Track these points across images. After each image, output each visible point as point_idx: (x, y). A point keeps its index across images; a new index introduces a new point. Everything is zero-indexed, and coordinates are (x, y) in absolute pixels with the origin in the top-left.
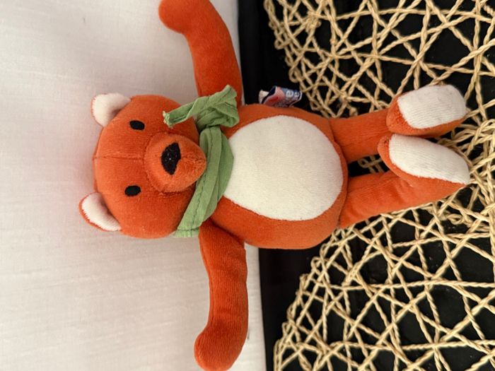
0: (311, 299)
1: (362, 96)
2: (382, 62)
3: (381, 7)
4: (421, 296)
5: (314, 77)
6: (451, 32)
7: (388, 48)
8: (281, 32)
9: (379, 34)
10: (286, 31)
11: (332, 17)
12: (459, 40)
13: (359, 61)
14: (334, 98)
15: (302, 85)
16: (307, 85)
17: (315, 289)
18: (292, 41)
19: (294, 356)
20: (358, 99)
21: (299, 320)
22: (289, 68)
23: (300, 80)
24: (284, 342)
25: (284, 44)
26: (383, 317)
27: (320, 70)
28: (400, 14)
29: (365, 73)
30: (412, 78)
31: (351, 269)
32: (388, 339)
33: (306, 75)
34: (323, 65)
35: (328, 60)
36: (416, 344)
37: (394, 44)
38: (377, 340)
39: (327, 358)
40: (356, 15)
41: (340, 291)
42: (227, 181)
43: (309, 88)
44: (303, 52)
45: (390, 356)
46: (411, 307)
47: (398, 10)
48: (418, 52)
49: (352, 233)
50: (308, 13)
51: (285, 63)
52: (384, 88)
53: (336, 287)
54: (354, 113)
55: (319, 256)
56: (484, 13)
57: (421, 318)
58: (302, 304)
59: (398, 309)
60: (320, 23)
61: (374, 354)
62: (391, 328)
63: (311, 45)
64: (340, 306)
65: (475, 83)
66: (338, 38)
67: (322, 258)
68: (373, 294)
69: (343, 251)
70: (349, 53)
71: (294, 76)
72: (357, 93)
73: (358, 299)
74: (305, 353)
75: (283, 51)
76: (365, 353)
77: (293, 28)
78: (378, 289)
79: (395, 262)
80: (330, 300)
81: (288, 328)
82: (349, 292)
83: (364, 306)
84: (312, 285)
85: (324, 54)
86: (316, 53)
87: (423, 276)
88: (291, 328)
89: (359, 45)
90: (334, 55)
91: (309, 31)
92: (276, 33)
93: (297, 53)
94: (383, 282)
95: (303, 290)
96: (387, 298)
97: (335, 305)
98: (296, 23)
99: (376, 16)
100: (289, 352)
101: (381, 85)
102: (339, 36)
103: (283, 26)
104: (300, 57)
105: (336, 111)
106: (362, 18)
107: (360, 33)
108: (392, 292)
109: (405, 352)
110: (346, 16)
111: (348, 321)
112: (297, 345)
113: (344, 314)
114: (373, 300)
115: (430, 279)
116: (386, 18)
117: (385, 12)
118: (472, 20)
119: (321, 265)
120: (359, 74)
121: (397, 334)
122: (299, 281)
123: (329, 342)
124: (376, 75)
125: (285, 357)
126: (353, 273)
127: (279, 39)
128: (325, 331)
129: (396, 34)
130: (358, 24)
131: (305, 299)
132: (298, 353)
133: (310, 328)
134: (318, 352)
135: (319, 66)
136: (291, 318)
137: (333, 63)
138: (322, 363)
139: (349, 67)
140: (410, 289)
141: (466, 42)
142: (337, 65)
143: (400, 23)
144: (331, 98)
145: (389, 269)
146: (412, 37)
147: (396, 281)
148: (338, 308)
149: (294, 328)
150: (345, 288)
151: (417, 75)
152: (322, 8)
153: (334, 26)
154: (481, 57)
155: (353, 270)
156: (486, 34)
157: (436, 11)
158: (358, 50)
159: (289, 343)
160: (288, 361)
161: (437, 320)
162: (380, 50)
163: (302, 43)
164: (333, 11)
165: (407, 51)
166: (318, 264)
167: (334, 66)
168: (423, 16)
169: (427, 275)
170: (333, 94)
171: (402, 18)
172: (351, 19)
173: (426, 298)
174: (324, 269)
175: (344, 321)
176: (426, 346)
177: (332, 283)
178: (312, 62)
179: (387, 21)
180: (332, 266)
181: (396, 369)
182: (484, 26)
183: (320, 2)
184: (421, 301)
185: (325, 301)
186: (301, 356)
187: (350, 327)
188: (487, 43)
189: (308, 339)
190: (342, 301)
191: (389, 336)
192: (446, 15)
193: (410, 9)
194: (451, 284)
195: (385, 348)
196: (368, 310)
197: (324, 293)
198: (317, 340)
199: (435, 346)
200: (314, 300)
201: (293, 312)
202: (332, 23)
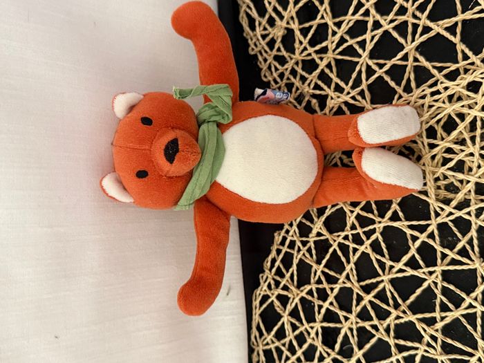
0: (283, 252)
1: (321, 89)
2: (336, 60)
3: (334, 17)
4: (373, 237)
5: (282, 76)
6: (390, 33)
7: (340, 49)
8: (254, 40)
9: (333, 38)
10: (258, 40)
11: (295, 26)
12: (396, 39)
13: (318, 61)
14: (299, 92)
15: (272, 83)
16: (276, 82)
17: (287, 242)
18: (263, 48)
19: (270, 301)
20: (318, 92)
21: (274, 270)
22: (262, 69)
23: (270, 78)
24: (261, 290)
25: (256, 50)
26: (343, 259)
27: (287, 69)
28: (350, 21)
29: (323, 70)
30: (360, 72)
31: (316, 223)
32: (348, 277)
33: (275, 75)
34: (289, 66)
35: (293, 61)
36: (370, 279)
37: (345, 45)
38: (338, 279)
39: (297, 300)
40: (315, 23)
41: (308, 242)
42: (219, 168)
43: (278, 85)
44: (272, 56)
45: (350, 291)
46: (366, 248)
47: (348, 17)
48: (364, 50)
50: (276, 23)
51: (258, 66)
52: (339, 81)
53: (304, 239)
54: (315, 104)
56: (415, 16)
57: (374, 256)
58: (276, 256)
59: (355, 250)
60: (286, 32)
61: (336, 291)
62: (350, 267)
63: (279, 50)
64: (307, 255)
65: (410, 73)
66: (301, 43)
68: (335, 241)
70: (310, 54)
71: (265, 76)
72: (317, 87)
73: (322, 246)
74: (279, 297)
75: (256, 56)
76: (329, 292)
77: (264, 37)
78: (339, 236)
79: (352, 212)
80: (299, 250)
81: (265, 278)
82: (315, 242)
83: (327, 252)
84: (284, 239)
85: (290, 56)
86: (283, 56)
87: (374, 220)
88: (267, 278)
89: (318, 47)
90: (297, 56)
91: (277, 38)
92: (250, 41)
93: (267, 57)
94: (343, 231)
95: (277, 245)
96: (347, 243)
97: (304, 254)
98: (266, 32)
99: (330, 23)
100: (265, 298)
101: (336, 80)
102: (301, 41)
103: (255, 35)
104: (270, 60)
105: (300, 103)
106: (320, 26)
107: (318, 39)
108: (350, 237)
109: (361, 287)
110: (307, 25)
111: (315, 266)
112: (272, 292)
113: (311, 261)
114: (335, 246)
115: (380, 222)
116: (339, 25)
117: (337, 20)
118: (406, 23)
119: (292, 222)
120: (318, 71)
121: (355, 272)
122: (274, 237)
123: (298, 287)
124: (332, 71)
125: (262, 303)
126: (318, 226)
127: (252, 46)
128: (295, 278)
129: (347, 37)
130: (316, 31)
131: (279, 251)
132: (273, 298)
133: (282, 276)
134: (289, 296)
135: (286, 66)
136: (267, 269)
137: (297, 63)
138: (294, 305)
139: (310, 66)
140: (364, 232)
141: (401, 40)
142: (300, 65)
143: (350, 28)
144: (296, 92)
145: (348, 218)
146: (360, 39)
147: (353, 227)
148: (306, 257)
149: (269, 276)
150: (312, 238)
151: (364, 70)
152: (287, 19)
153: (297, 33)
154: (413, 51)
155: (318, 223)
156: (417, 33)
157: (378, 17)
158: (317, 52)
159: (265, 290)
160: (264, 306)
161: (387, 256)
162: (334, 51)
163: (271, 48)
164: (296, 20)
165: (356, 50)
167: (298, 66)
168: (368, 21)
169: (378, 219)
170: (297, 89)
171: (351, 24)
172: (311, 27)
173: (377, 239)
174: (295, 225)
175: (312, 266)
176: (379, 279)
177: (301, 236)
178: (280, 64)
179: (339, 27)
180: (300, 222)
181: (354, 302)
182: (415, 26)
183: (285, 14)
184: (373, 241)
185: (295, 253)
186: (275, 301)
187: (316, 271)
188: (418, 39)
189: (281, 285)
190: (309, 250)
191: (348, 275)
192: (385, 20)
193: (358, 17)
194: (396, 224)
195: (346, 285)
196: (331, 255)
197: (295, 245)
198: (289, 286)
199: (386, 278)
200: (286, 252)
201: (269, 264)
202: (295, 30)
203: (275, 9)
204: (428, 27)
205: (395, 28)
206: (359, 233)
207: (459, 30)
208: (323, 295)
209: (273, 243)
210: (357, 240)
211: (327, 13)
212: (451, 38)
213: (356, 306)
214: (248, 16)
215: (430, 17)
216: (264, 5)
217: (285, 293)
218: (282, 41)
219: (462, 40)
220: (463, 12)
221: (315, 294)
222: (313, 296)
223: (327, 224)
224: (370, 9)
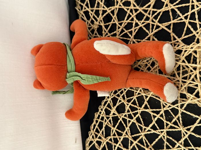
0: (99, 122)
3: (119, 21)
4: (137, 116)
6: (142, 28)
7: (122, 35)
9: (119, 30)
11: (102, 24)
12: (145, 31)
17: (100, 118)
18: (89, 33)
19: (93, 144)
21: (95, 130)
24: (89, 139)
26: (125, 125)
28: (125, 23)
31: (113, 109)
32: (126, 133)
36: (136, 134)
37: (124, 33)
38: (123, 134)
39: (105, 143)
40: (111, 23)
41: (109, 117)
44: (93, 36)
45: (128, 139)
46: (134, 120)
47: (125, 21)
48: (132, 35)
49: (113, 96)
50: (94, 23)
55: (101, 105)
56: (153, 21)
57: (137, 124)
58: (96, 124)
59: (129, 121)
60: (99, 26)
61: (122, 139)
62: (127, 129)
63: (96, 34)
66: (105, 31)
67: (102, 106)
68: (121, 117)
69: (110, 103)
73: (115, 119)
74: (97, 142)
76: (119, 139)
77: (89, 28)
78: (122, 115)
79: (128, 104)
80: (106, 121)
81: (91, 133)
82: (112, 117)
83: (118, 122)
84: (99, 116)
86: (98, 37)
87: (137, 109)
88: (92, 133)
89: (112, 34)
91: (95, 29)
93: (91, 37)
94: (124, 112)
95: (96, 118)
96: (126, 118)
97: (108, 123)
98: (90, 26)
99: (117, 24)
100: (91, 142)
106: (113, 24)
107: (112, 29)
108: (127, 115)
109: (132, 137)
110: (107, 24)
111: (112, 128)
112: (94, 139)
113: (111, 126)
114: (121, 119)
115: (140, 109)
117: (120, 22)
118: (149, 24)
119: (102, 108)
121: (129, 131)
122: (94, 115)
123: (105, 137)
125: (90, 145)
128: (104, 133)
129: (125, 30)
130: (111, 26)
131: (97, 122)
132: (95, 142)
133: (99, 132)
134: (102, 141)
136: (92, 129)
138: (103, 145)
140: (133, 114)
141: (147, 31)
143: (126, 26)
145: (126, 107)
146: (129, 30)
147: (128, 111)
148: (109, 124)
149: (93, 133)
150: (111, 116)
151: (132, 43)
152: (99, 21)
153: (103, 27)
154: (152, 36)
155: (114, 109)
156: (154, 28)
157: (137, 21)
159: (91, 139)
160: (91, 146)
161: (143, 124)
162: (119, 35)
163: (93, 33)
164: (103, 22)
165: (128, 35)
166: (101, 108)
168: (133, 23)
169: (139, 108)
171: (126, 24)
172: (109, 25)
173: (139, 116)
174: (103, 110)
175: (111, 128)
176: (140, 134)
177: (106, 115)
179: (121, 25)
180: (106, 108)
181: (130, 144)
182: (153, 25)
183: (98, 19)
184: (137, 118)
185: (104, 122)
186: (96, 143)
187: (113, 130)
188: (154, 31)
189: (98, 137)
190: (110, 121)
191: (127, 132)
192: (140, 23)
193: (129, 21)
194: (147, 110)
195: (126, 137)
196: (119, 123)
197: (104, 119)
198: (101, 137)
199: (143, 134)
200: (100, 122)
201: (93, 127)
202: (103, 26)
203: (94, 17)
204: (158, 26)
205: (144, 26)
206: (131, 114)
207: (172, 27)
208: (116, 141)
209: (94, 118)
210: (130, 117)
211: (116, 19)
212: (168, 30)
213: (130, 146)
214: (82, 19)
215: (159, 22)
216: (89, 15)
217: (100, 140)
218: (97, 31)
219: (173, 32)
220: (173, 20)
221: (113, 141)
223: (117, 109)
224: (134, 18)
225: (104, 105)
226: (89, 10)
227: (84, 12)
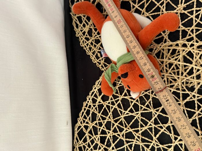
4: (118, 102)
5: (87, 45)
10: (79, 32)
11: (92, 27)
13: (100, 40)
14: (94, 50)
15: (84, 47)
17: (88, 106)
18: (81, 34)
19: (81, 128)
21: (83, 116)
24: (78, 124)
25: (79, 35)
26: (108, 111)
27: (89, 42)
32: (109, 117)
33: (85, 44)
35: (92, 40)
36: (117, 117)
38: (106, 118)
39: (91, 127)
41: (95, 105)
43: (86, 48)
45: (110, 122)
46: (115, 106)
49: (99, 87)
50: (86, 26)
51: (79, 41)
53: (94, 104)
54: (99, 55)
55: (89, 95)
57: (118, 109)
58: (84, 111)
59: (112, 107)
60: (89, 29)
61: (105, 123)
62: (110, 114)
63: (87, 35)
64: (95, 110)
66: (94, 33)
67: (90, 95)
68: (105, 104)
69: (96, 93)
70: (97, 37)
71: (82, 45)
72: (100, 49)
73: (101, 106)
75: (78, 37)
76: (103, 123)
77: (81, 31)
78: (106, 103)
80: (92, 108)
81: (79, 119)
82: (98, 105)
83: (102, 108)
84: (87, 104)
85: (90, 38)
86: (88, 38)
87: (119, 96)
88: (80, 119)
90: (93, 38)
91: (86, 31)
92: (76, 32)
93: (82, 38)
94: (108, 100)
96: (109, 105)
97: (94, 110)
98: (82, 29)
100: (80, 127)
103: (78, 30)
104: (83, 39)
108: (110, 103)
109: (114, 120)
111: (98, 114)
112: (82, 124)
113: (97, 112)
114: (105, 106)
115: (120, 97)
119: (90, 98)
120: (100, 43)
121: (112, 115)
122: (83, 104)
123: (92, 122)
125: (78, 129)
126: (99, 99)
127: (77, 34)
128: (91, 119)
131: (85, 109)
132: (82, 127)
133: (86, 118)
134: (88, 126)
135: (89, 41)
136: (80, 116)
138: (90, 129)
139: (97, 41)
140: (115, 101)
142: (94, 41)
147: (111, 99)
148: (95, 111)
149: (81, 119)
150: (97, 104)
152: (90, 25)
153: (93, 30)
159: (80, 124)
160: (79, 130)
161: (123, 109)
163: (84, 35)
169: (120, 96)
173: (120, 103)
174: (91, 99)
175: (97, 114)
176: (120, 117)
177: (93, 103)
178: (87, 40)
180: (93, 98)
181: (112, 126)
183: (89, 23)
184: (118, 104)
185: (91, 109)
186: (83, 128)
187: (98, 116)
189: (86, 122)
190: (96, 108)
191: (109, 116)
194: (126, 97)
195: (109, 120)
196: (104, 109)
197: (91, 107)
198: (89, 122)
199: (122, 116)
200: (88, 109)
201: (81, 114)
206: (113, 101)
208: (101, 125)
209: (83, 106)
210: (113, 104)
213: (112, 128)
214: (76, 23)
216: (82, 20)
217: (87, 125)
218: (88, 33)
221: (98, 125)
222: (97, 125)
223: (102, 98)
225: (92, 95)
226: (82, 15)
227: (78, 17)
